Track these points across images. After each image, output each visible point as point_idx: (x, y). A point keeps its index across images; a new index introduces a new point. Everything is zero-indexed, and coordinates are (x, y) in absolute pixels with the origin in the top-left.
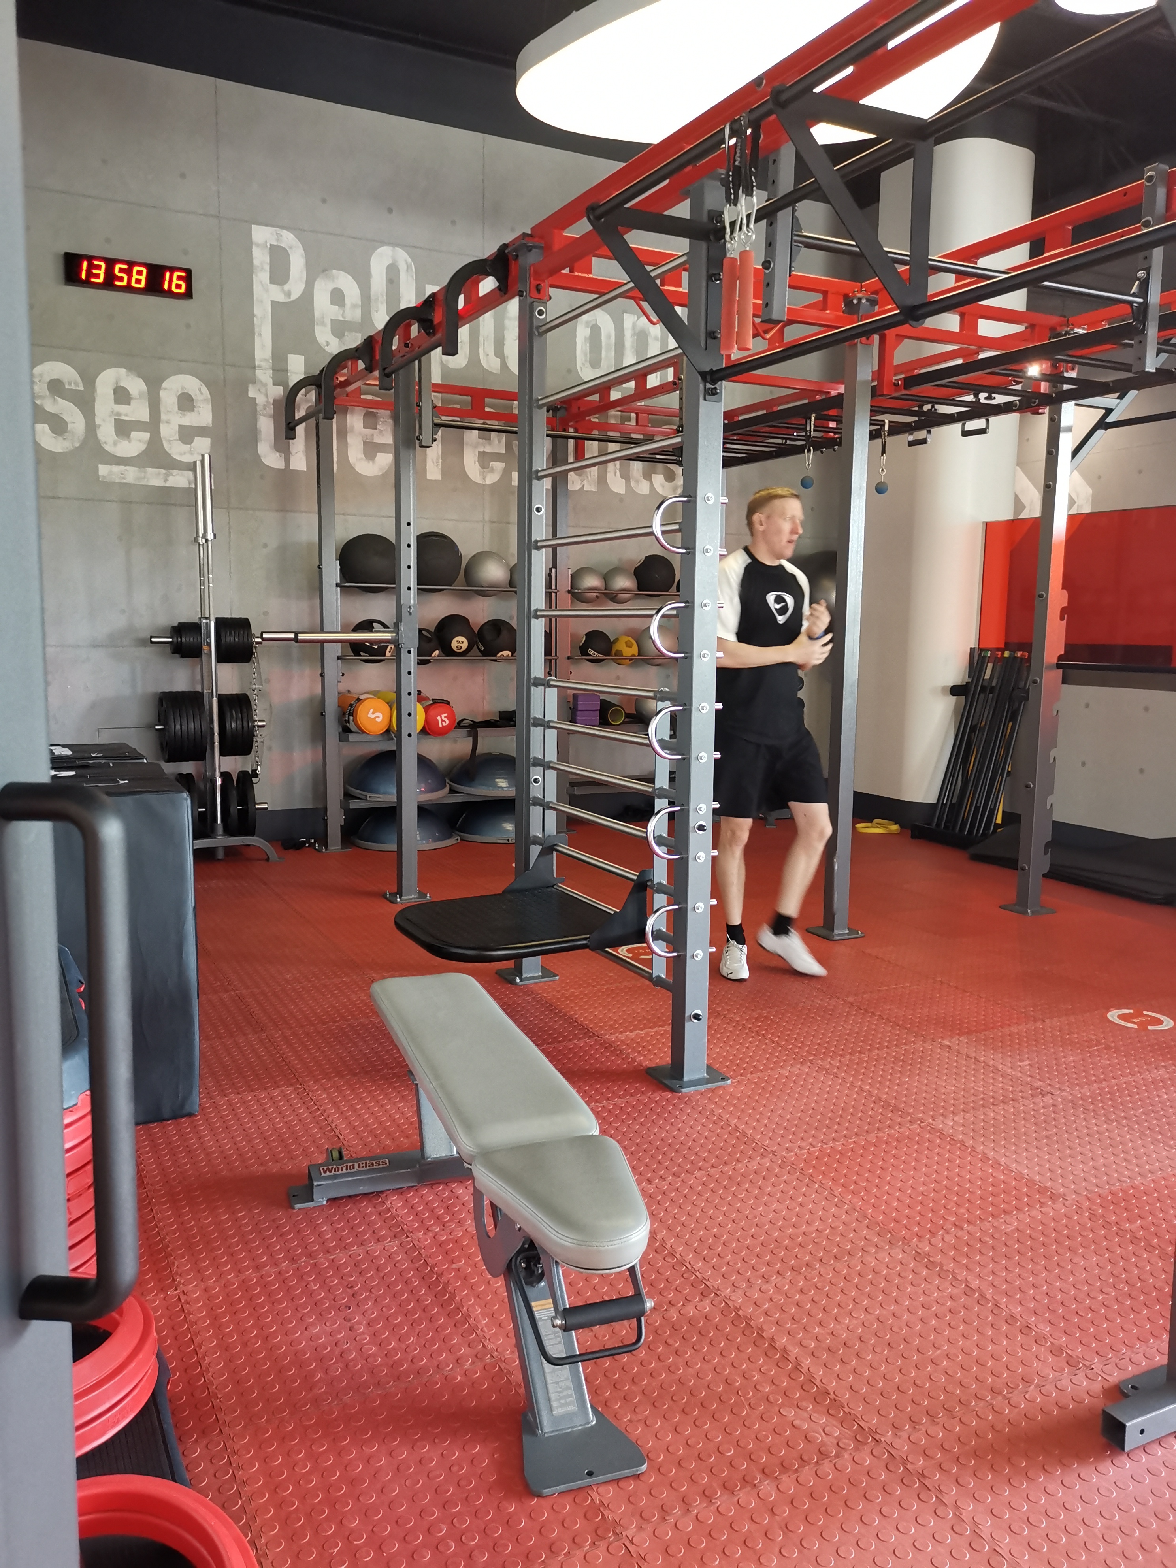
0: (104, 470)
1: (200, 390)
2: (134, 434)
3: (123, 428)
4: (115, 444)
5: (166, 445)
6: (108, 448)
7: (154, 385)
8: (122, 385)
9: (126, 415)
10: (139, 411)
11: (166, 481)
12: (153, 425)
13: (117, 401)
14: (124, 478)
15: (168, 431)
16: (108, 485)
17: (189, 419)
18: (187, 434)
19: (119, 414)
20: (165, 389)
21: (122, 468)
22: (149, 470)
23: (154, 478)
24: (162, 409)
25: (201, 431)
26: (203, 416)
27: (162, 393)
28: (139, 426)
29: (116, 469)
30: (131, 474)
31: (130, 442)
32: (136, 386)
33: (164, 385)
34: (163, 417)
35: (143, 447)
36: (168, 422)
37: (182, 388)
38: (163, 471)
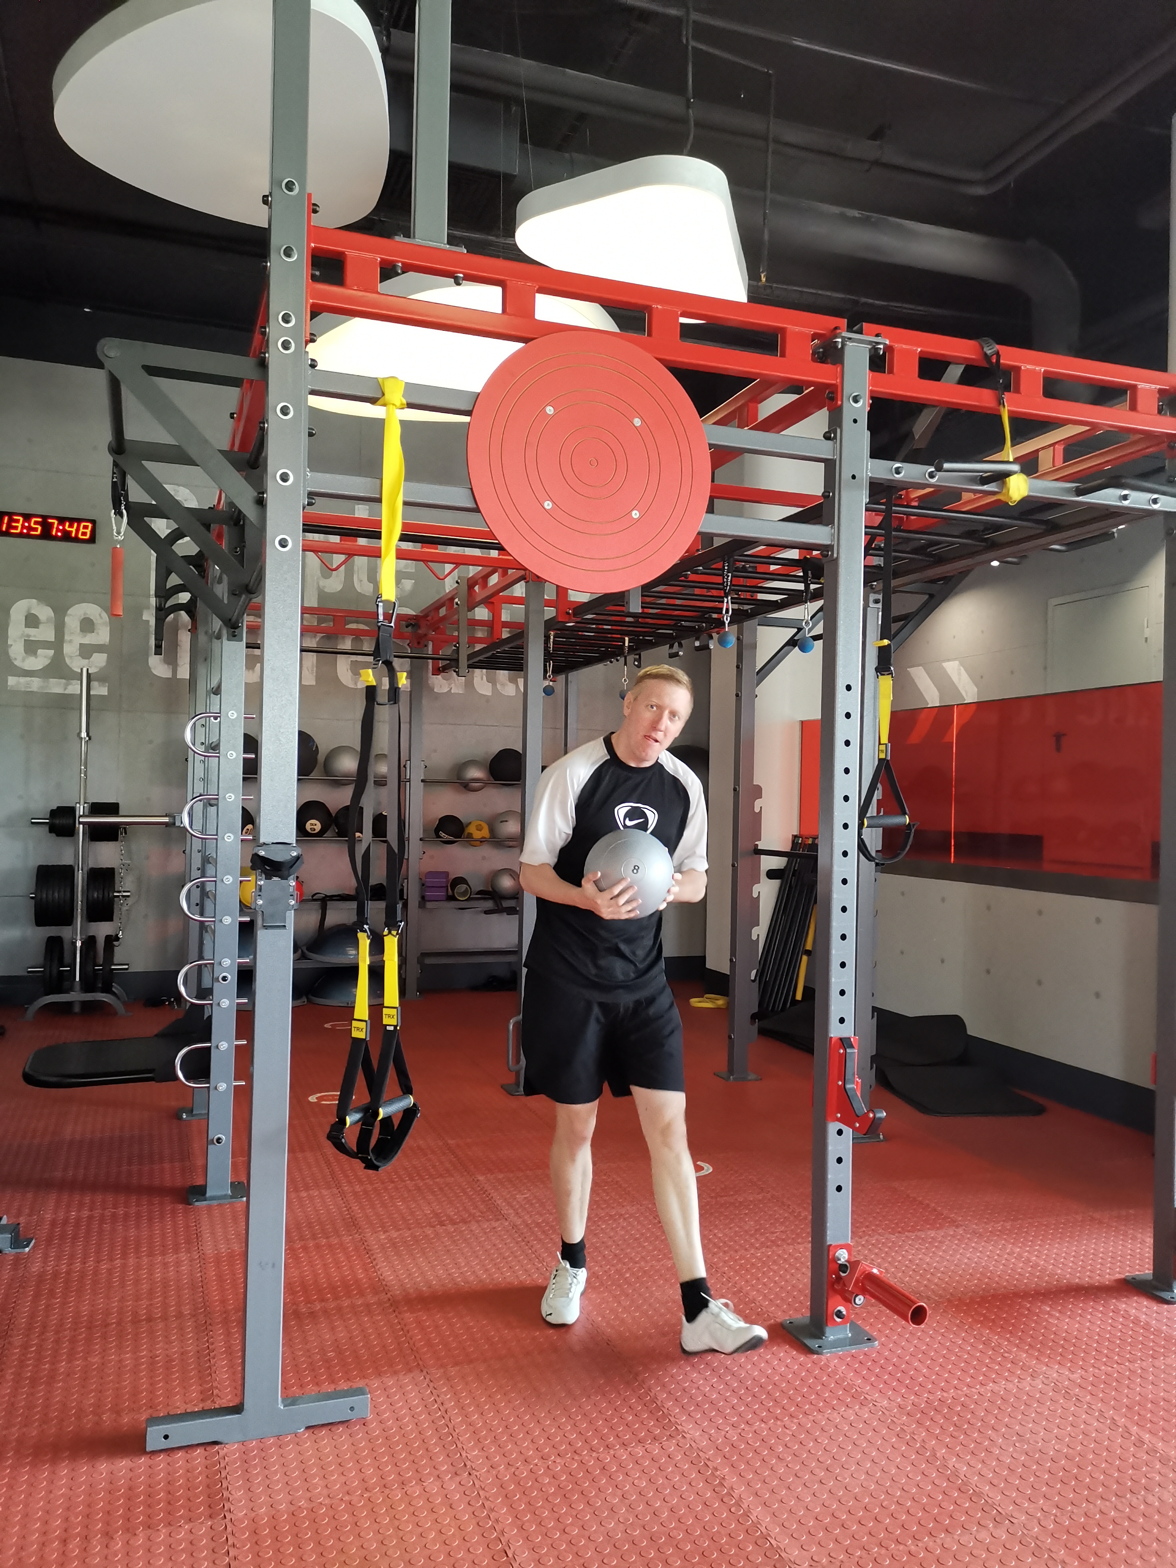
0: (12, 681)
1: (100, 615)
2: (40, 651)
3: (31, 647)
4: (23, 660)
5: (67, 661)
6: (16, 663)
7: (60, 612)
8: (33, 612)
9: (35, 636)
10: (46, 633)
11: (65, 689)
12: (58, 644)
13: (27, 626)
14: (30, 688)
15: (70, 649)
16: (15, 693)
17: (89, 639)
18: (86, 651)
19: (28, 636)
20: (70, 615)
21: (29, 679)
22: (51, 680)
23: (56, 687)
24: (66, 631)
25: (99, 649)
26: (102, 635)
27: (66, 619)
28: (46, 645)
29: (22, 680)
30: (35, 684)
31: (36, 658)
32: (44, 612)
33: (69, 612)
34: (67, 638)
35: (47, 662)
36: (70, 641)
37: (85, 614)
38: (63, 681)
